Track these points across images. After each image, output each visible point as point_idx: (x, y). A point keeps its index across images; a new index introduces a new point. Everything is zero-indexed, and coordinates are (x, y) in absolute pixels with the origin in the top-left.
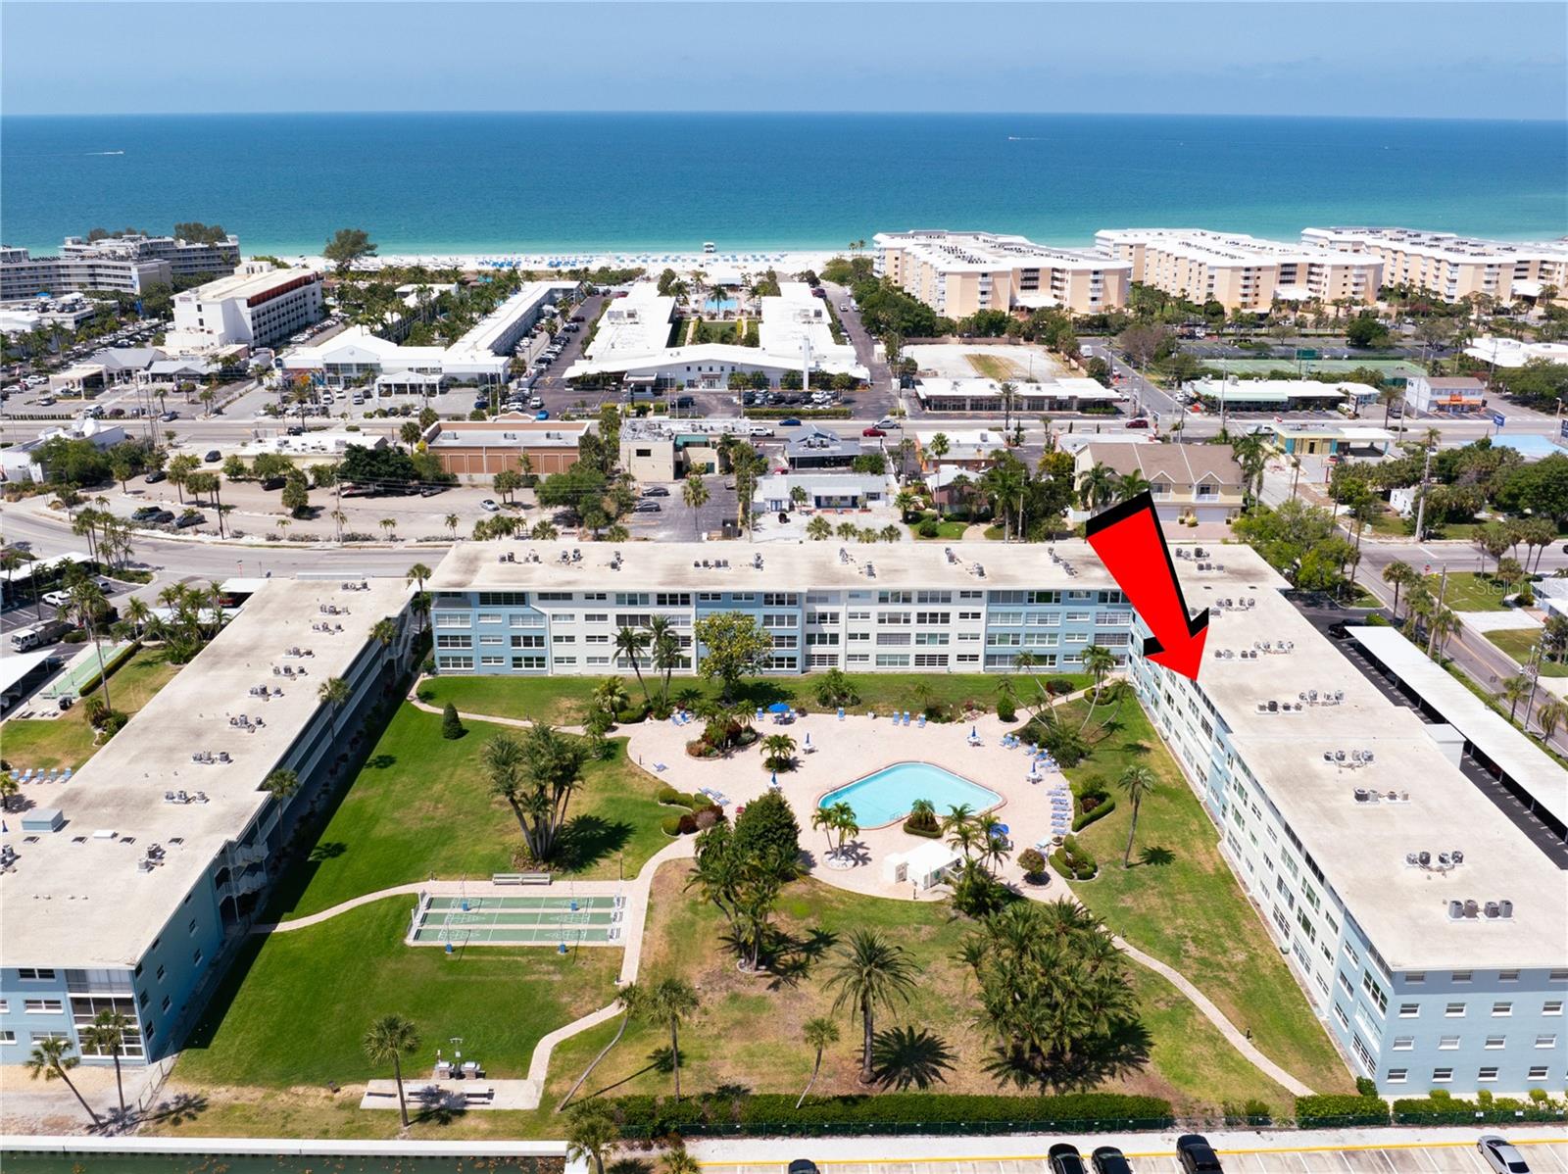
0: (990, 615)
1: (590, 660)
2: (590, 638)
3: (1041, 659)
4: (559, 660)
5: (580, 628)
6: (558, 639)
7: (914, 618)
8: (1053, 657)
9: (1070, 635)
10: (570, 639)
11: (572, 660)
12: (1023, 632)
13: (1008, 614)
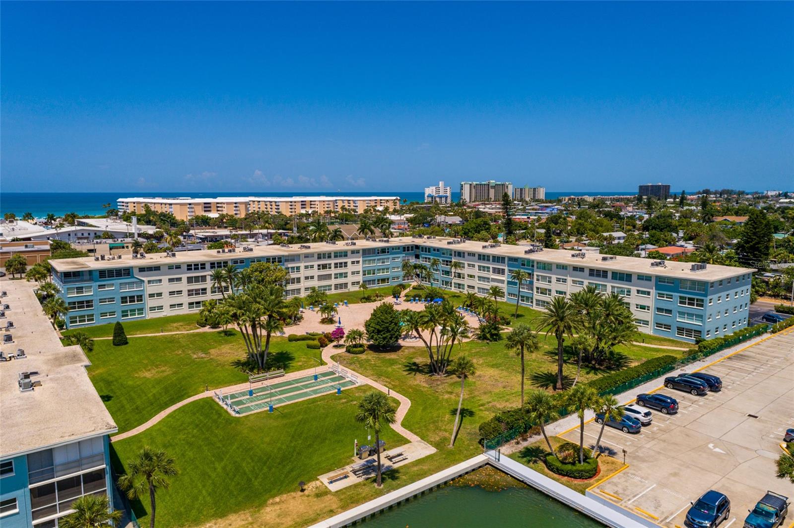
0: (364, 261)
1: (172, 306)
2: (172, 293)
3: (383, 280)
4: (152, 309)
5: (165, 287)
6: (151, 295)
7: (333, 266)
8: (388, 279)
9: (394, 268)
10: (160, 295)
11: (161, 308)
12: (376, 268)
13: (370, 260)
